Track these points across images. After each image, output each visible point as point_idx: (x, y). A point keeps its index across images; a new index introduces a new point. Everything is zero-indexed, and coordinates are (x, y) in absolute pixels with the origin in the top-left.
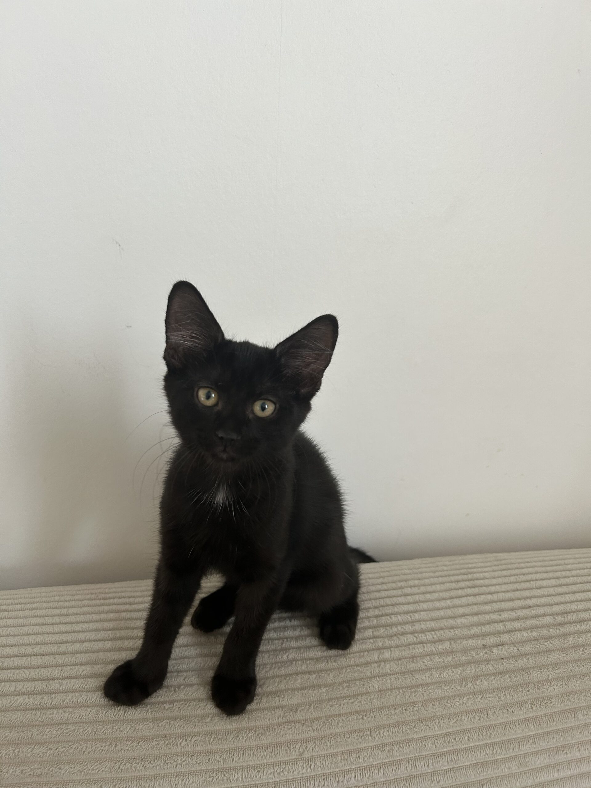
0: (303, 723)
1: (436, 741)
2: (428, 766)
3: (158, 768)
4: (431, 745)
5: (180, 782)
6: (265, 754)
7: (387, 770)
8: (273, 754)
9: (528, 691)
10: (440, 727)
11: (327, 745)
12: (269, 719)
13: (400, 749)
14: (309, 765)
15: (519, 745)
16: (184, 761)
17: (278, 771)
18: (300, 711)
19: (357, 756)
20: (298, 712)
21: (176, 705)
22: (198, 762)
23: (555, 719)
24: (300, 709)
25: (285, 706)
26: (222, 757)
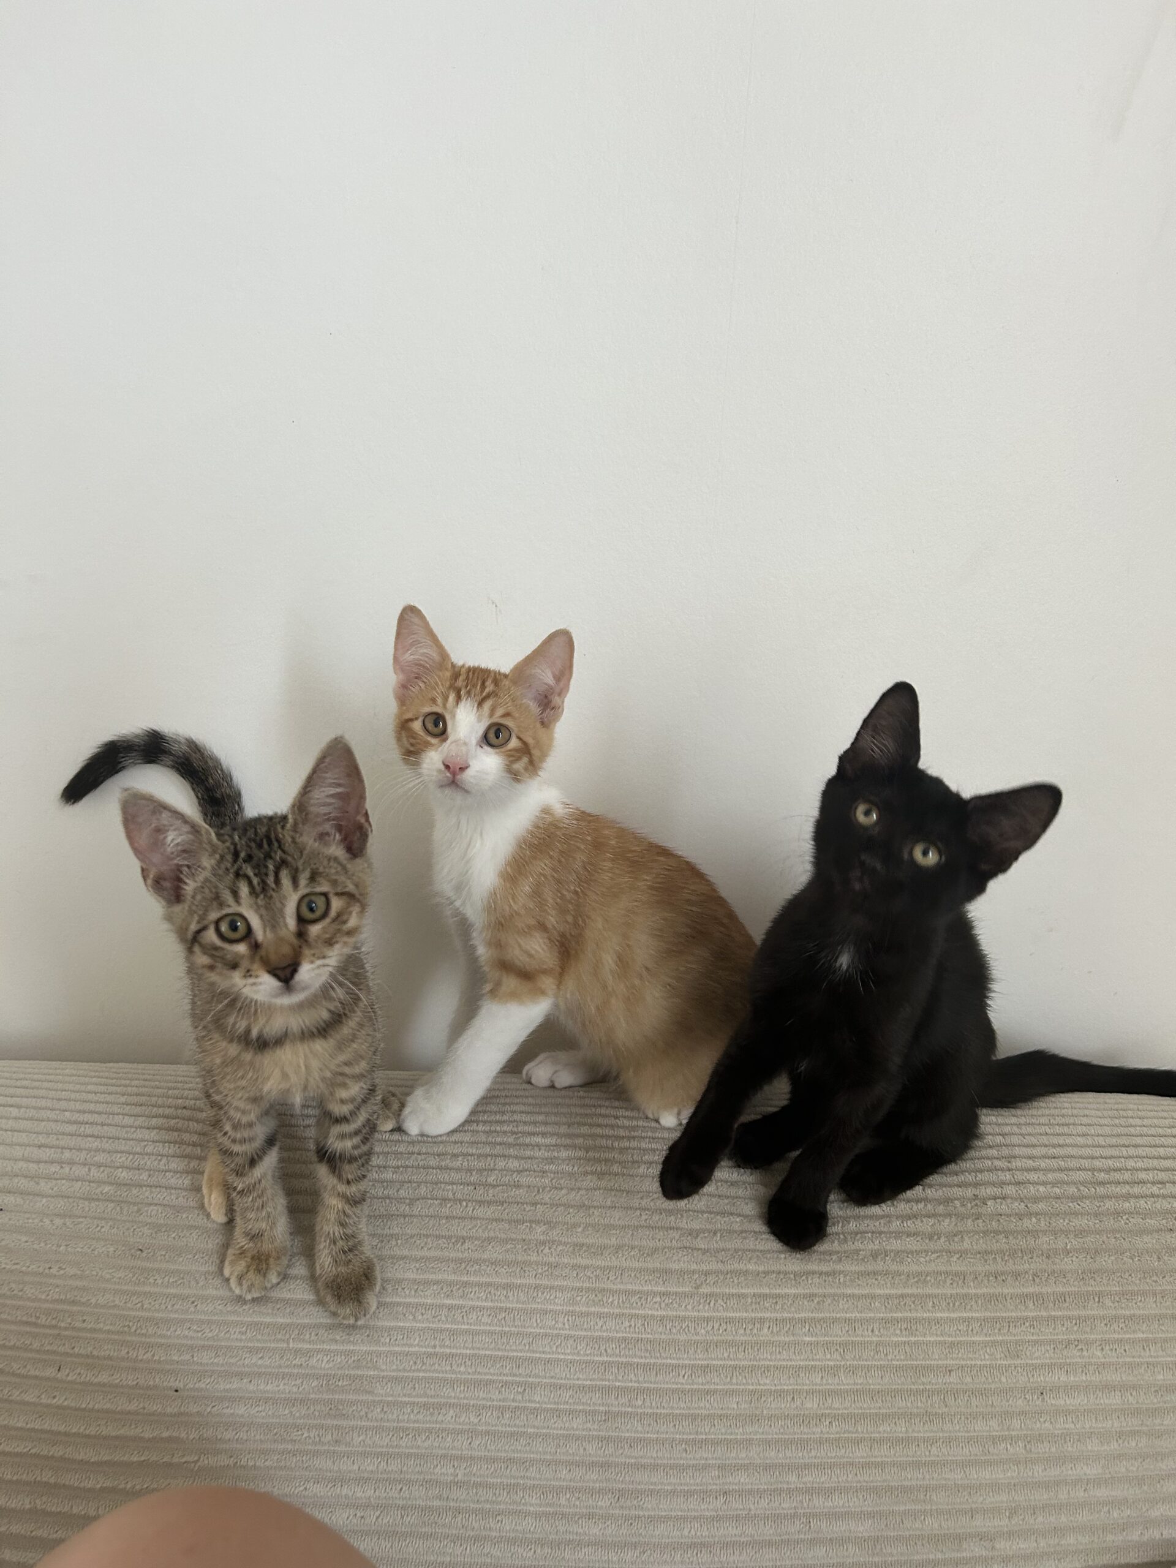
0: (705, 1251)
1: (886, 1300)
2: (872, 1331)
3: (512, 1274)
4: (879, 1305)
5: (540, 1294)
6: (651, 1278)
7: (814, 1326)
8: (661, 1280)
9: (1031, 1258)
10: (894, 1283)
11: (733, 1281)
12: (659, 1240)
13: (834, 1302)
14: (708, 1301)
15: (1009, 1326)
16: (545, 1271)
17: (667, 1301)
18: (702, 1238)
19: (774, 1301)
20: (699, 1238)
21: (539, 1208)
22: (564, 1275)
23: (1067, 1300)
24: (702, 1235)
25: (682, 1229)
26: (595, 1273)
